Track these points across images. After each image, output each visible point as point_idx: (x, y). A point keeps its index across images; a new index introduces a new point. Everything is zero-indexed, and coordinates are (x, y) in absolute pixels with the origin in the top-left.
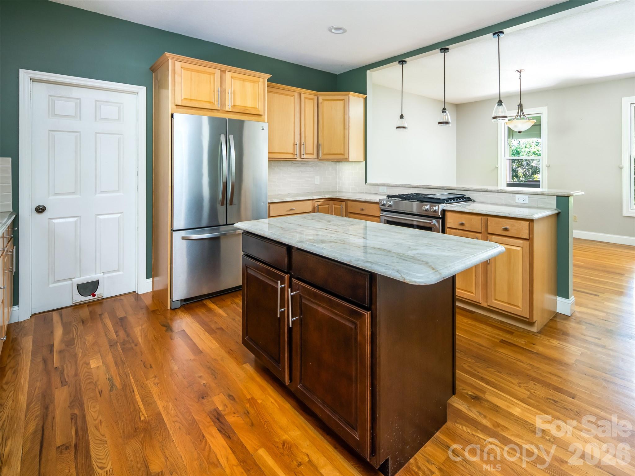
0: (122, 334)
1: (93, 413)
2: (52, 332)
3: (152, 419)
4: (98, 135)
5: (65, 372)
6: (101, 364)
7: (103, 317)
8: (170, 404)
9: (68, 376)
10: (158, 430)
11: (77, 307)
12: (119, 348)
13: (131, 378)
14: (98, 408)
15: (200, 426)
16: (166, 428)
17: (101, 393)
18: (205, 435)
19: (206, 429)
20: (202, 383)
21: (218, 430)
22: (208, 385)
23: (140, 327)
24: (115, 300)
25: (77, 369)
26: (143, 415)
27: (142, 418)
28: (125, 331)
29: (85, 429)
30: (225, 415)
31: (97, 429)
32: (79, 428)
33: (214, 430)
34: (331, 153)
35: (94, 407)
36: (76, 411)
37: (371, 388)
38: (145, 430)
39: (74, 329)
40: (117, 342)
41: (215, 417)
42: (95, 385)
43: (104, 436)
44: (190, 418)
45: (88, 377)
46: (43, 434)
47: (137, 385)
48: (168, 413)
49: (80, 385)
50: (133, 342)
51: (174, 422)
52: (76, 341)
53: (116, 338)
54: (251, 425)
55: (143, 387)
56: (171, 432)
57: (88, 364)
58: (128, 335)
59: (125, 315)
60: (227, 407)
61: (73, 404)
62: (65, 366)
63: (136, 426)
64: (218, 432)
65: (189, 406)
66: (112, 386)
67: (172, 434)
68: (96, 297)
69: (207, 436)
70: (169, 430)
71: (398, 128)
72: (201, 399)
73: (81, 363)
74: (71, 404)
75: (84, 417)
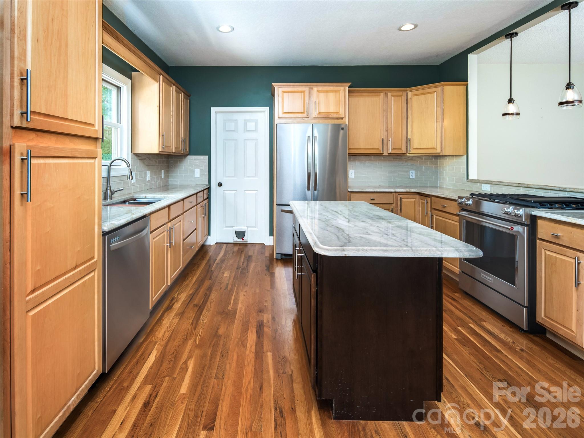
0: (245, 264)
1: (213, 296)
2: (219, 254)
3: (232, 311)
4: (245, 141)
5: (214, 274)
6: (228, 276)
7: (243, 252)
8: (244, 307)
9: (214, 276)
10: (231, 317)
11: (235, 244)
12: (240, 271)
13: (236, 287)
14: (216, 295)
15: (250, 325)
16: (235, 318)
17: (221, 288)
18: (249, 330)
19: (251, 328)
20: (265, 305)
21: (256, 331)
22: (267, 307)
23: (255, 264)
24: (252, 245)
25: (218, 275)
26: (230, 306)
27: (229, 308)
28: (247, 263)
29: (206, 302)
30: (265, 326)
31: (210, 304)
32: (205, 301)
33: (254, 330)
34: (422, 148)
35: (215, 294)
36: (208, 293)
37: (315, 334)
38: (227, 314)
39: (228, 255)
40: (240, 268)
41: (259, 324)
42: (221, 284)
43: (211, 308)
44: (248, 318)
45: (220, 279)
46: (193, 296)
47: (236, 291)
48: (240, 311)
49: (215, 282)
50: (247, 270)
51: (240, 317)
52: (225, 261)
53: (241, 265)
54: (274, 338)
55: (238, 294)
56: (236, 320)
57: (224, 274)
58: (247, 266)
59: (252, 255)
60: (268, 323)
61: (209, 289)
62: (215, 271)
63: (225, 310)
64: (256, 332)
65: (251, 313)
66: (227, 287)
67: (235, 322)
68: (244, 241)
69: (249, 331)
70: (236, 319)
71: (504, 115)
72: (259, 312)
73: (222, 272)
74: (208, 288)
75: (209, 297)
